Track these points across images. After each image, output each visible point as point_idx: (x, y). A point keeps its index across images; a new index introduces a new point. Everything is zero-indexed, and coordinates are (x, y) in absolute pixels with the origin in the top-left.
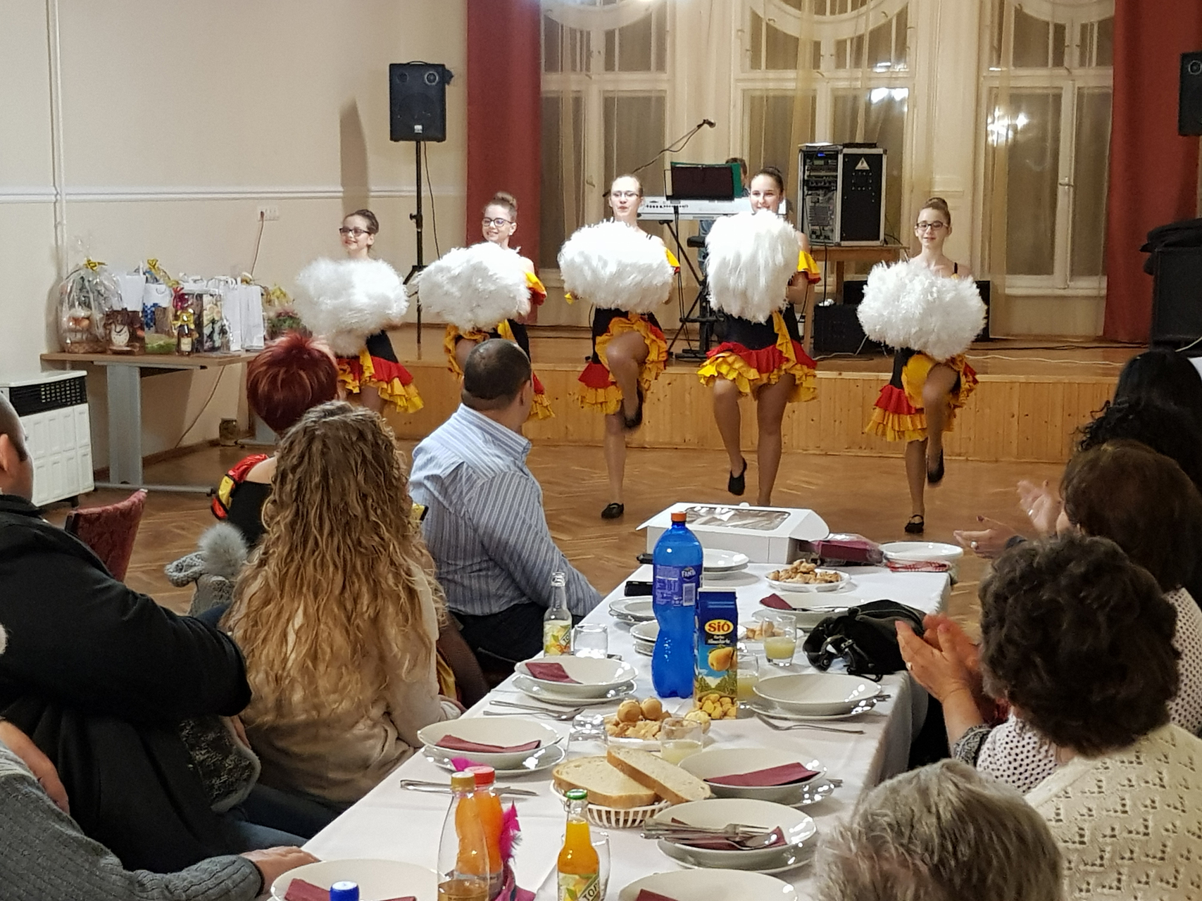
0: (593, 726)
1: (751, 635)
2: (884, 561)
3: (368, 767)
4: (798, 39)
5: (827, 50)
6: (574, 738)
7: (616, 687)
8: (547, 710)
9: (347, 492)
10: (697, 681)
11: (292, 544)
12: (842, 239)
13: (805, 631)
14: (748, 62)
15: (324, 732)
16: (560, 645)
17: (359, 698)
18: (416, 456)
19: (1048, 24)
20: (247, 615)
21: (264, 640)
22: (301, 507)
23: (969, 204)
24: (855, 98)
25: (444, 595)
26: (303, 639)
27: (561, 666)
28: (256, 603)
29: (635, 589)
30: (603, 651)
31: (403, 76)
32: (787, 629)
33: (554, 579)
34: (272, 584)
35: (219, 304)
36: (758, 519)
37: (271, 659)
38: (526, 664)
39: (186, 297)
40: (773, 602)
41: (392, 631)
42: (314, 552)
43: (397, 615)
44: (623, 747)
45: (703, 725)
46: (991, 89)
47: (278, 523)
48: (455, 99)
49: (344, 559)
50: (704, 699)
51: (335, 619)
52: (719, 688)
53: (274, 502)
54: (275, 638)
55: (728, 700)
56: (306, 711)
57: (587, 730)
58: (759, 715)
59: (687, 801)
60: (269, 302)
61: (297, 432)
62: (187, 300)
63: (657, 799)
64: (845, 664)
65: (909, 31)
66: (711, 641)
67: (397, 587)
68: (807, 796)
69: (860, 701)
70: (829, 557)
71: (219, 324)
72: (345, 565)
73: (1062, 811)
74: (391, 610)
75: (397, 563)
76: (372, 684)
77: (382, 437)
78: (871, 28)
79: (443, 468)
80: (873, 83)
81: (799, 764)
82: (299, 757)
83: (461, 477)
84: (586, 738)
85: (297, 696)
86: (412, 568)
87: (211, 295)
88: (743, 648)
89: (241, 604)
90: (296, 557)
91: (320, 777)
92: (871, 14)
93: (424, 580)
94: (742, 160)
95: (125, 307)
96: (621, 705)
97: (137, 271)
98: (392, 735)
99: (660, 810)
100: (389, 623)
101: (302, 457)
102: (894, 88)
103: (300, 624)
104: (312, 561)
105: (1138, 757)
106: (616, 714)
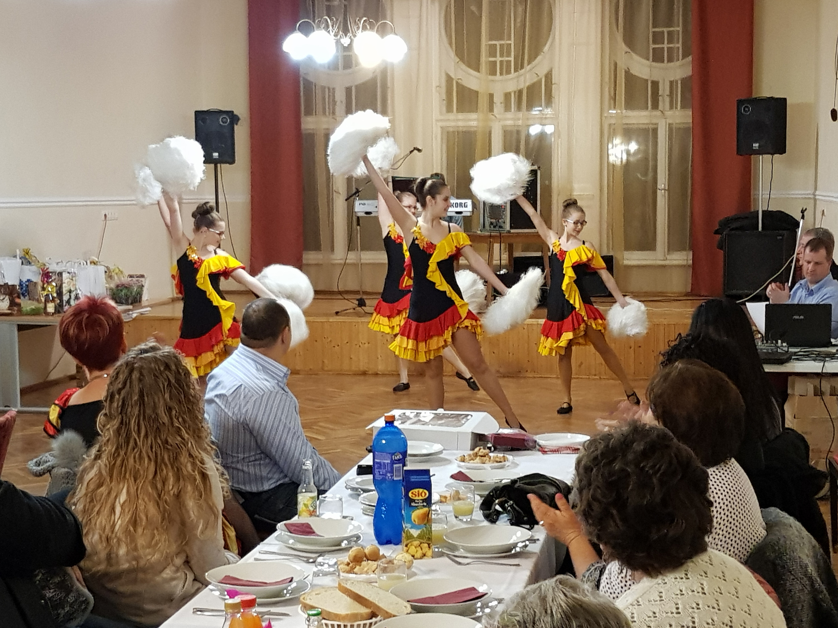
0: (329, 565)
1: (444, 500)
2: (537, 447)
3: (172, 600)
4: (477, 92)
5: (498, 99)
6: (316, 574)
7: (348, 539)
8: (299, 556)
9: (157, 406)
10: (404, 532)
11: (118, 444)
12: (511, 227)
13: (481, 496)
14: (444, 109)
15: (141, 576)
16: (310, 511)
17: (166, 552)
18: (209, 381)
19: (647, 80)
20: (86, 495)
21: (98, 513)
22: (124, 418)
23: (598, 204)
24: (518, 132)
25: (228, 478)
26: (127, 510)
27: (309, 525)
28: (92, 486)
29: (362, 470)
30: (340, 514)
31: (204, 121)
32: (469, 495)
33: (304, 464)
34: (104, 472)
35: (74, 279)
36: (450, 419)
37: (103, 525)
38: (285, 524)
39: (51, 274)
40: (459, 476)
41: (191, 504)
42: (134, 449)
43: (193, 492)
44: (349, 580)
45: (406, 564)
46: (610, 125)
47: (108, 429)
48: (242, 135)
49: (156, 453)
50: (410, 544)
51: (149, 495)
52: (420, 537)
53: (105, 415)
54: (106, 511)
55: (426, 545)
56: (128, 561)
57: (325, 568)
58: (448, 555)
59: (394, 616)
60: (111, 277)
61: (121, 365)
62: (51, 277)
63: (373, 615)
64: (509, 518)
65: (553, 86)
66: (413, 504)
67: (194, 472)
68: (479, 610)
69: (517, 543)
70: (499, 445)
71: (74, 293)
72: (156, 456)
73: (635, 615)
74: (189, 488)
75: (194, 456)
76: (176, 541)
77: (182, 367)
78: (527, 84)
79: (227, 389)
80: (530, 122)
81: (473, 588)
82: (122, 594)
83: (240, 396)
84: (326, 574)
85: (122, 551)
86: (205, 459)
87: (69, 273)
88: (438, 509)
89: (82, 486)
90: (121, 453)
91: (139, 608)
92: (528, 76)
93: (212, 466)
94: (442, 175)
95: (7, 282)
96: (351, 551)
97: (15, 257)
98: (190, 577)
99: (376, 623)
100: (188, 497)
101: (125, 383)
102: (545, 125)
103: (124, 500)
104: (133, 455)
105: (686, 575)
106: (347, 557)
